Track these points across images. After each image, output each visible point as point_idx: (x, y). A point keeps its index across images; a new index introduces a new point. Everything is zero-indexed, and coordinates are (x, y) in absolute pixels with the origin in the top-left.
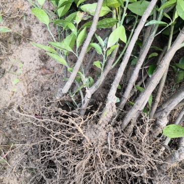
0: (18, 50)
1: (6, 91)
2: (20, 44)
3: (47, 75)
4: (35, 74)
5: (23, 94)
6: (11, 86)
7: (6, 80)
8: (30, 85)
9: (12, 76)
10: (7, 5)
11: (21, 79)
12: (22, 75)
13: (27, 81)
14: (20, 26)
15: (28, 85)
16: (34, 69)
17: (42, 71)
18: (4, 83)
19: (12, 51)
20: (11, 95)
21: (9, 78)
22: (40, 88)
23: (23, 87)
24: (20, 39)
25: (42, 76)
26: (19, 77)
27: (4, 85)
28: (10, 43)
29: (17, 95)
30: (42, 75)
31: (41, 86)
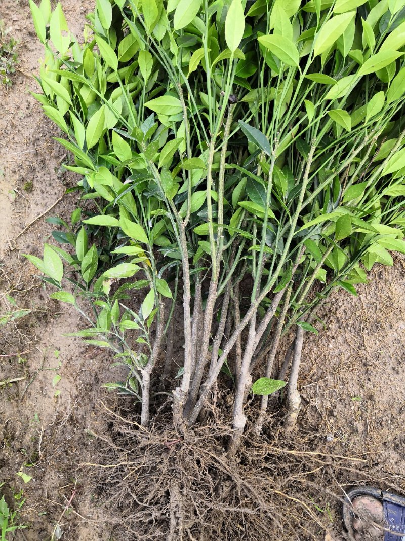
0: (47, 333)
1: (46, 399)
2: (47, 323)
3: (98, 357)
4: (80, 361)
5: (71, 396)
6: (51, 390)
7: (41, 382)
8: (78, 379)
9: (49, 373)
10: (15, 275)
11: (63, 375)
12: (62, 368)
13: (72, 374)
14: (41, 297)
15: (75, 380)
16: (78, 354)
17: (90, 354)
18: (39, 388)
19: (38, 337)
20: (54, 404)
21: (45, 377)
22: (93, 378)
23: (68, 386)
24: (45, 316)
25: (91, 361)
26: (59, 372)
27: (39, 390)
28: (33, 326)
29: (63, 400)
30: (92, 359)
31: (94, 375)
